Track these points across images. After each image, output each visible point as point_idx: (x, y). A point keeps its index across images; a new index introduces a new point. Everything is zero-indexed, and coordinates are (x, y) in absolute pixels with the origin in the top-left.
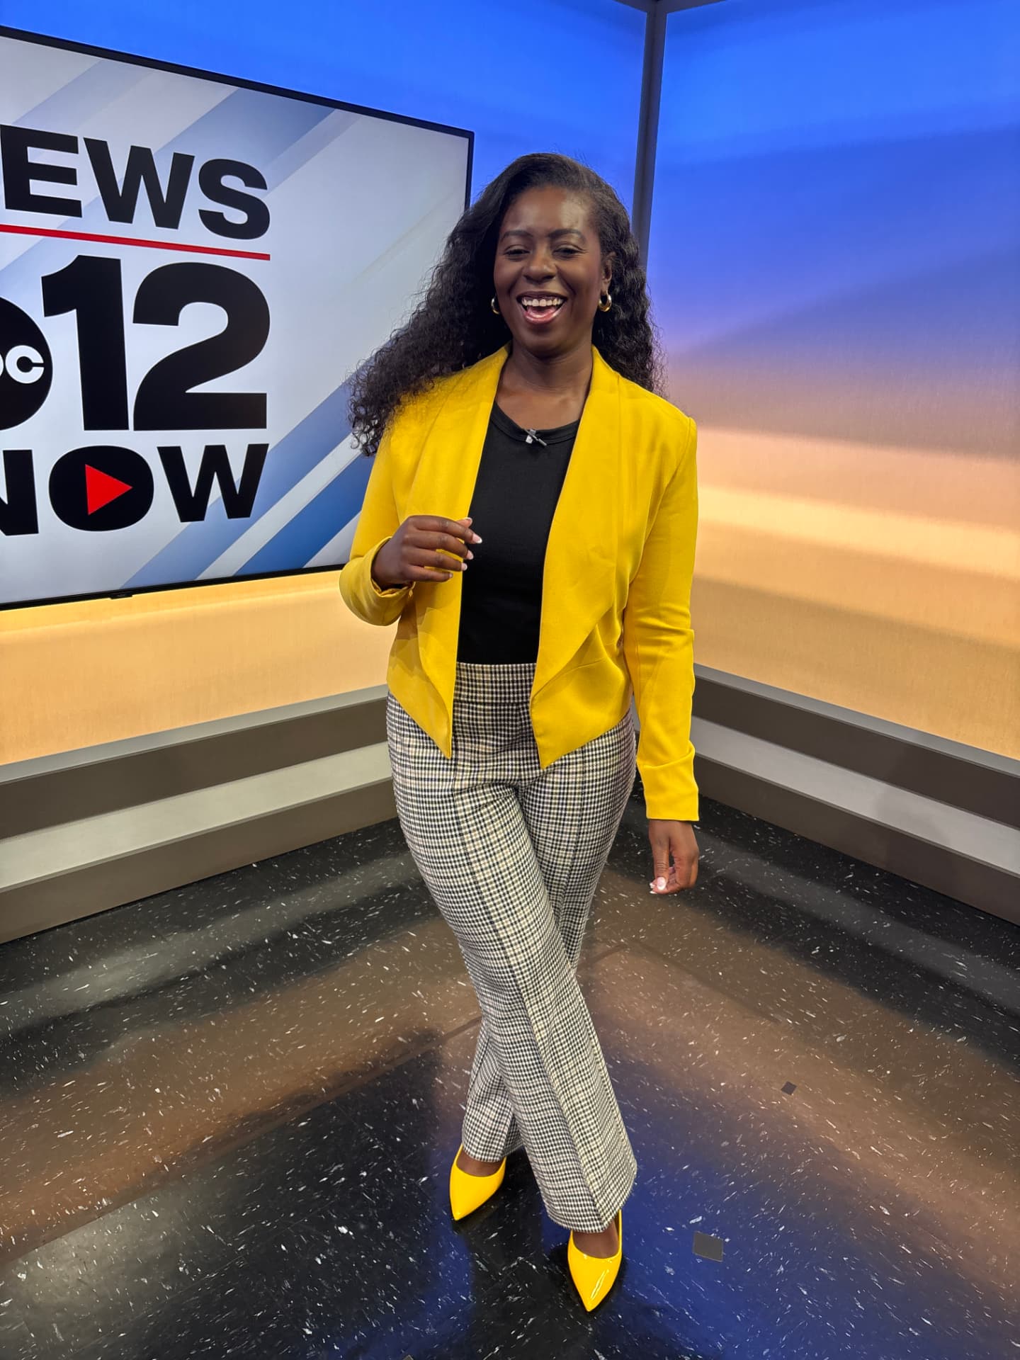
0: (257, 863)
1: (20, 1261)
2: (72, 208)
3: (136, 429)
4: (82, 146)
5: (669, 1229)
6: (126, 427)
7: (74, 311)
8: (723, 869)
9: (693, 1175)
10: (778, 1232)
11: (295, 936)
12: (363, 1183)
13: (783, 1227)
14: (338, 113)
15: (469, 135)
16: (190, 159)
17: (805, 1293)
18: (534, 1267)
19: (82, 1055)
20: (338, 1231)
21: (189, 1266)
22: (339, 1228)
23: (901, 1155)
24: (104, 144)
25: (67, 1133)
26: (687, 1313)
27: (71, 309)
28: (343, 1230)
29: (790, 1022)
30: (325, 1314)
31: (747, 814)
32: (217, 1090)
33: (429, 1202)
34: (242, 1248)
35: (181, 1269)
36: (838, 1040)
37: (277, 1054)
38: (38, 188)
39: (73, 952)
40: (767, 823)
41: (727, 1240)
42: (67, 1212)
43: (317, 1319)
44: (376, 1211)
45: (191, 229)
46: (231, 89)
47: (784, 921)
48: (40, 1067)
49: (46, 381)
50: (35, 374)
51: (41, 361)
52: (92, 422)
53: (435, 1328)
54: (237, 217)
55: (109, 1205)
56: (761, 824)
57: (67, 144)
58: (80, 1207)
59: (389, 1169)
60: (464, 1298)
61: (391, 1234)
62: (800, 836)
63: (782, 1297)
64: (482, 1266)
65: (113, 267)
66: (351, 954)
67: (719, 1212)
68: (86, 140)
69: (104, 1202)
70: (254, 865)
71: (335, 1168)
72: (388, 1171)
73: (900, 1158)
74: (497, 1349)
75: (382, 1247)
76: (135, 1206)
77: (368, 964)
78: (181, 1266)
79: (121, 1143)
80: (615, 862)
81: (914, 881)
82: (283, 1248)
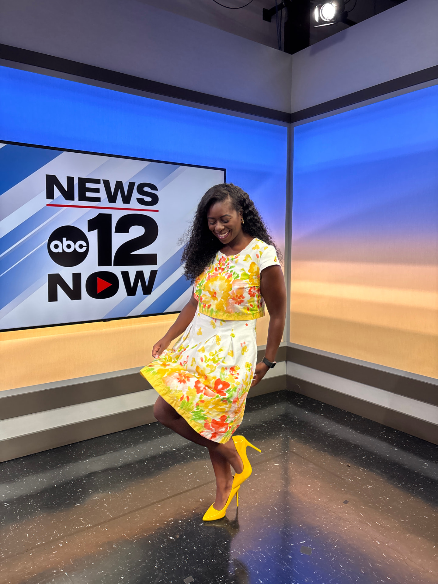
0: (150, 424)
1: (60, 541)
2: (98, 200)
3: (114, 265)
4: (102, 182)
5: (292, 544)
6: (111, 265)
7: (97, 230)
8: (331, 429)
9: (304, 528)
10: (334, 547)
11: (162, 447)
12: (179, 524)
13: (336, 546)
14: (181, 167)
15: (225, 170)
16: (134, 183)
17: (342, 567)
18: (239, 553)
19: (85, 482)
20: (170, 538)
21: (117, 545)
22: (170, 537)
23: (388, 525)
24: (108, 181)
25: (78, 504)
26: (295, 570)
27: (96, 229)
28: (171, 538)
29: (350, 480)
30: (163, 562)
31: (344, 410)
32: (130, 494)
33: (203, 531)
34: (135, 541)
35: (114, 546)
36: (369, 487)
37: (152, 484)
38: (88, 194)
39: (83, 450)
40: (351, 413)
41: (314, 549)
42: (77, 527)
43: (160, 563)
44: (183, 533)
45: (134, 204)
46: (149, 163)
47: (352, 446)
48: (70, 485)
49: (87, 252)
50: (84, 249)
51: (86, 245)
52: (100, 263)
53: (201, 568)
54: (148, 199)
55: (91, 526)
56: (349, 414)
57: (97, 181)
58: (81, 526)
59: (189, 520)
60: (213, 561)
61: (188, 540)
62: (364, 418)
63: (332, 567)
64: (220, 551)
65: (110, 216)
66: (182, 453)
67: (312, 540)
68: (103, 180)
69: (89, 525)
70: (149, 424)
71: (170, 519)
72: (189, 521)
73: (387, 526)
74: (223, 576)
75: (184, 543)
76: (100, 527)
77: (188, 457)
78: (114, 545)
79: (96, 508)
80: (288, 426)
81: (411, 434)
82: (150, 542)
